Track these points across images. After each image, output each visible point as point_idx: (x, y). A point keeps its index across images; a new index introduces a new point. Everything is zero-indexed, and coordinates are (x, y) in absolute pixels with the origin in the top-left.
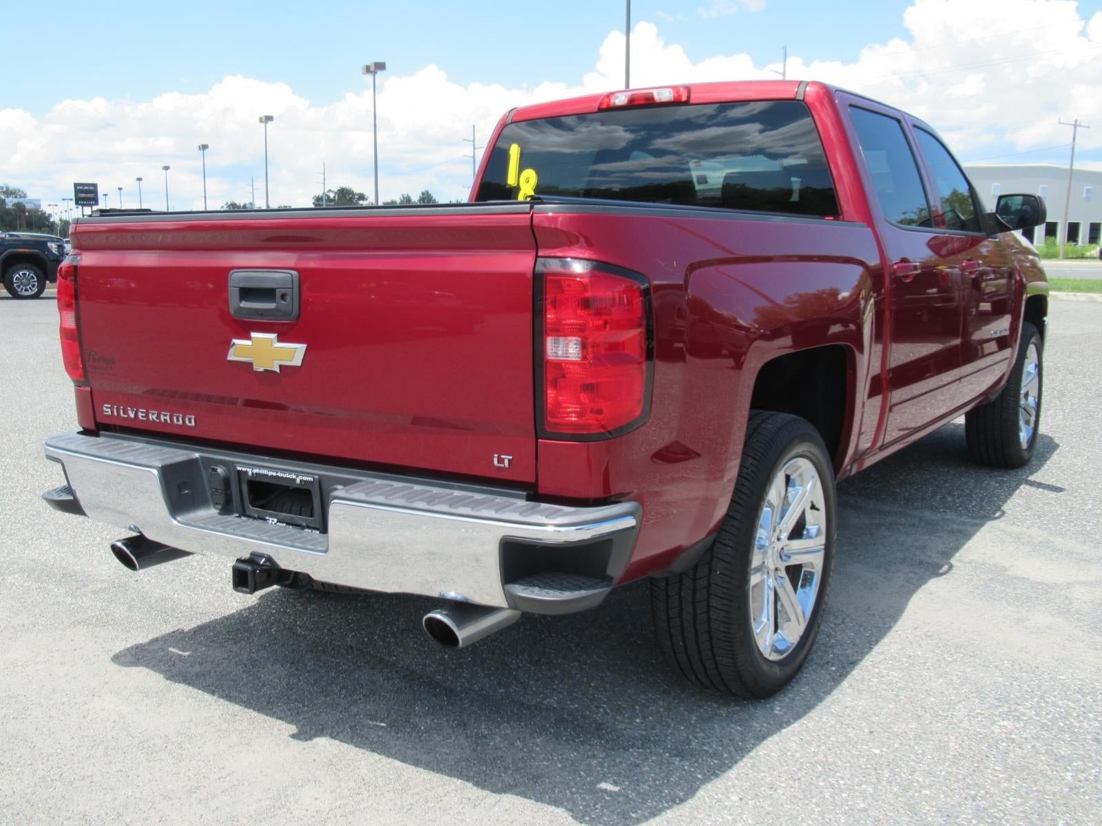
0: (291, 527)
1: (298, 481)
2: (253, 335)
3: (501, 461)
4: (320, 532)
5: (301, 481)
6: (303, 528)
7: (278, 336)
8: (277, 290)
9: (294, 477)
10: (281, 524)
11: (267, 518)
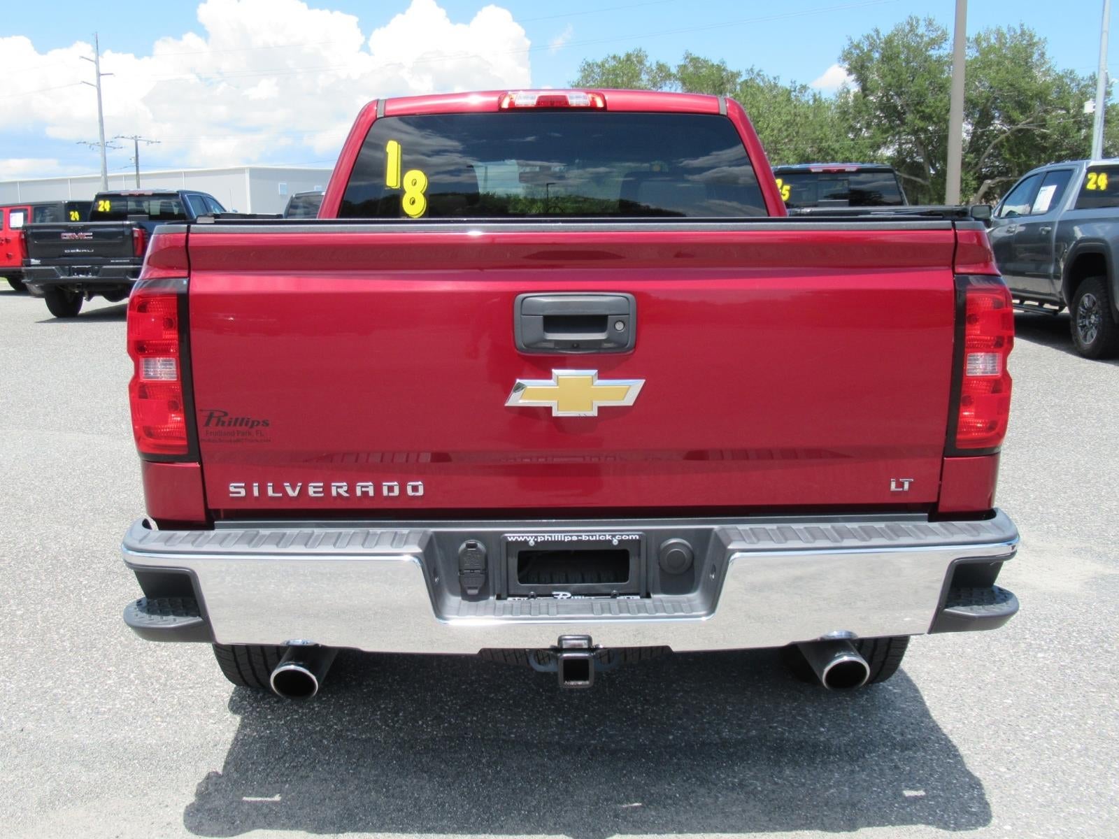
0: (593, 598)
1: (615, 542)
2: (555, 372)
3: (900, 485)
4: (641, 597)
5: (619, 541)
6: (614, 596)
7: (599, 372)
8: (609, 317)
9: (608, 538)
10: (576, 597)
11: (554, 593)
